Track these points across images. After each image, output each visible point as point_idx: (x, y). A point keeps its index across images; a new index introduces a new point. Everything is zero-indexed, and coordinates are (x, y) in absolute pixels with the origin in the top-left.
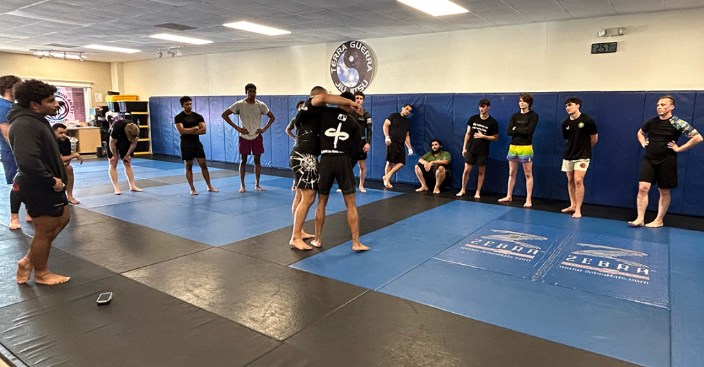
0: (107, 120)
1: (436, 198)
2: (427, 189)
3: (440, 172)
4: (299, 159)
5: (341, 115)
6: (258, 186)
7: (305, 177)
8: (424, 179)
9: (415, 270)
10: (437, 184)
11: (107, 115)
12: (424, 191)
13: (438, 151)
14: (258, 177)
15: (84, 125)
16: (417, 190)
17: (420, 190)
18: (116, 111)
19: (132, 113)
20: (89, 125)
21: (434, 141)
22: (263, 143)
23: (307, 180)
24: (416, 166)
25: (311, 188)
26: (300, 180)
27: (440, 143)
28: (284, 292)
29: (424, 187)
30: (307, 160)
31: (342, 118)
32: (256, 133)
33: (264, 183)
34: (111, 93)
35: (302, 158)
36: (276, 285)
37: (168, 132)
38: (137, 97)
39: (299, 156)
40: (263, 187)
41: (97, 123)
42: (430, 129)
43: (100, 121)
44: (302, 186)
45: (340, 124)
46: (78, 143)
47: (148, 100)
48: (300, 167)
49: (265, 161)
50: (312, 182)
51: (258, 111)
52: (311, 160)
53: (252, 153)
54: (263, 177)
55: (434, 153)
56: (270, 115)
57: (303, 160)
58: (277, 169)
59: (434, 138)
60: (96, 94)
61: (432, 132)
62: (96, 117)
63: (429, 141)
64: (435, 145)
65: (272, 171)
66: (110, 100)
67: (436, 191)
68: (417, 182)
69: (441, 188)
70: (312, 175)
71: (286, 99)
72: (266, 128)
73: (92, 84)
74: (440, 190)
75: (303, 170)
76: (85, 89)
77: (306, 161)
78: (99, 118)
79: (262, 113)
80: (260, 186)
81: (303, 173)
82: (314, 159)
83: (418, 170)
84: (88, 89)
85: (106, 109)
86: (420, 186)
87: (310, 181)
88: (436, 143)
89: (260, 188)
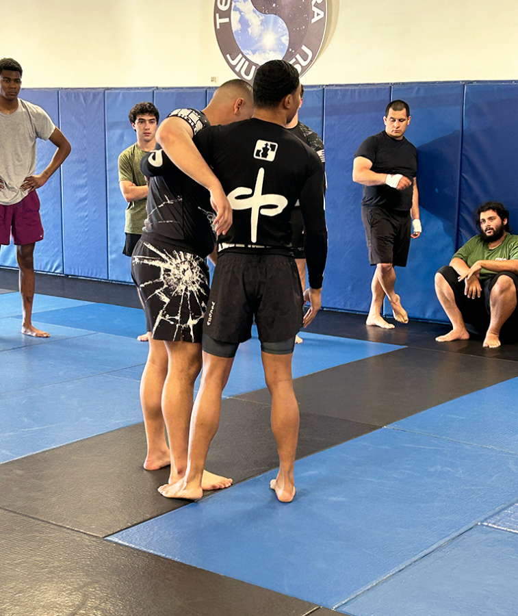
1: (490, 361)
2: (466, 336)
3: (502, 291)
4: (157, 263)
5: (260, 145)
6: (28, 325)
7: (171, 310)
8: (457, 310)
9: (438, 554)
10: (493, 322)
12: (457, 340)
13: (498, 235)
14: (28, 302)
16: (439, 339)
17: (448, 337)
21: (484, 209)
22: (41, 213)
23: (178, 318)
24: (438, 276)
25: (187, 339)
26: (160, 317)
27: (502, 214)
28: (96, 608)
29: (458, 331)
30: (178, 267)
31: (265, 155)
32: (23, 187)
33: (43, 317)
35: (163, 260)
36: (77, 590)
39: (154, 256)
40: (40, 327)
42: (476, 175)
44: (163, 333)
45: (261, 172)
48: (161, 284)
49: (44, 258)
50: (191, 322)
51: (27, 129)
52: (186, 266)
53: (11, 238)
54: (42, 302)
55: (486, 241)
56: (58, 140)
57: (167, 266)
58: (75, 279)
59: (484, 200)
61: (483, 185)
63: (472, 209)
64: (489, 220)
65: (66, 285)
67: (491, 341)
68: (439, 317)
69: (503, 333)
70: (192, 306)
71: (101, 96)
72: (48, 174)
74: (500, 339)
75: (167, 292)
77: (174, 270)
79: (38, 135)
80: (33, 323)
81: (167, 300)
82: (195, 264)
83: (442, 286)
86: (449, 328)
87: (184, 320)
88: (490, 213)
89: (32, 331)
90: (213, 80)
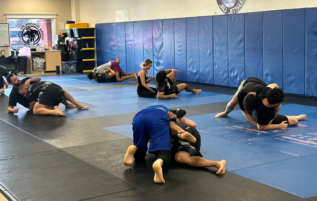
0: (66, 44)
11: (66, 40)
15: (51, 48)
18: (72, 37)
19: (83, 38)
20: (54, 48)
34: (69, 22)
37: (107, 53)
38: (88, 25)
41: (59, 47)
43: (61, 45)
46: (45, 63)
47: (94, 27)
60: (59, 23)
62: (59, 42)
66: (68, 27)
73: (57, 15)
76: (52, 20)
78: (61, 43)
84: (54, 19)
85: (65, 35)
90: (216, 13)
